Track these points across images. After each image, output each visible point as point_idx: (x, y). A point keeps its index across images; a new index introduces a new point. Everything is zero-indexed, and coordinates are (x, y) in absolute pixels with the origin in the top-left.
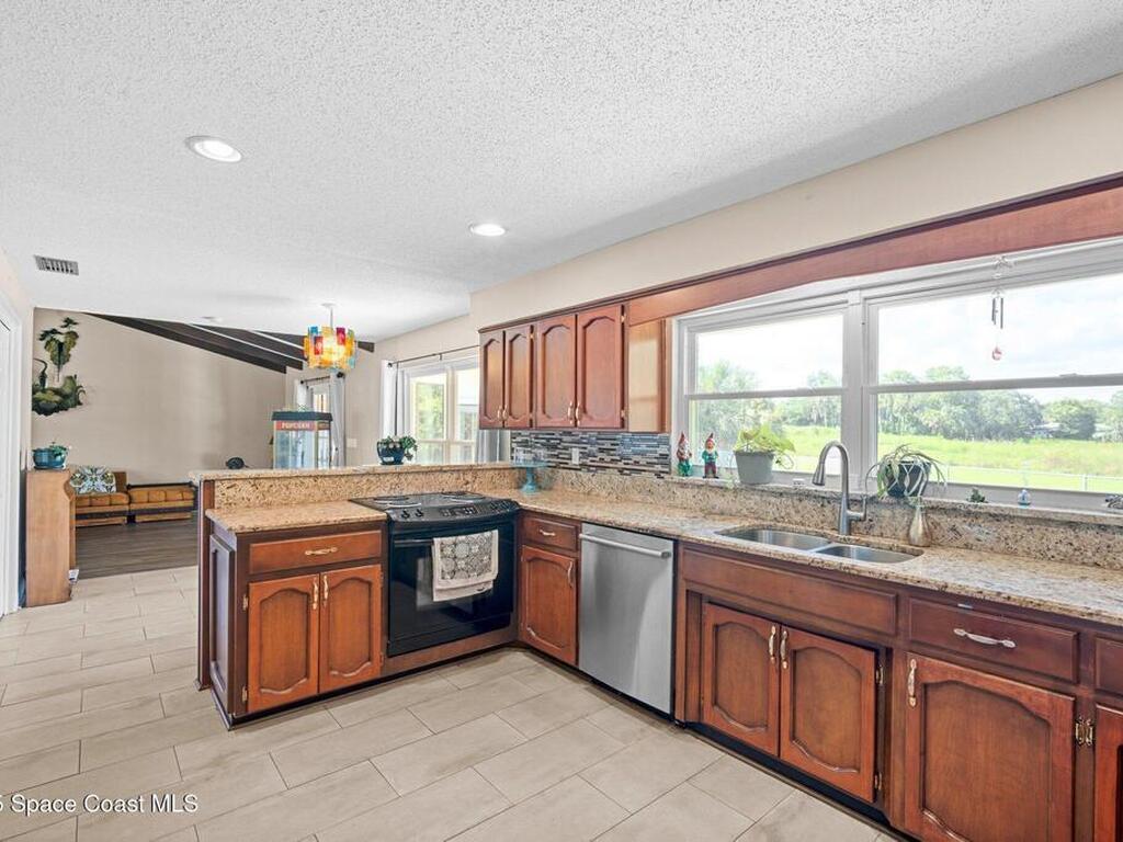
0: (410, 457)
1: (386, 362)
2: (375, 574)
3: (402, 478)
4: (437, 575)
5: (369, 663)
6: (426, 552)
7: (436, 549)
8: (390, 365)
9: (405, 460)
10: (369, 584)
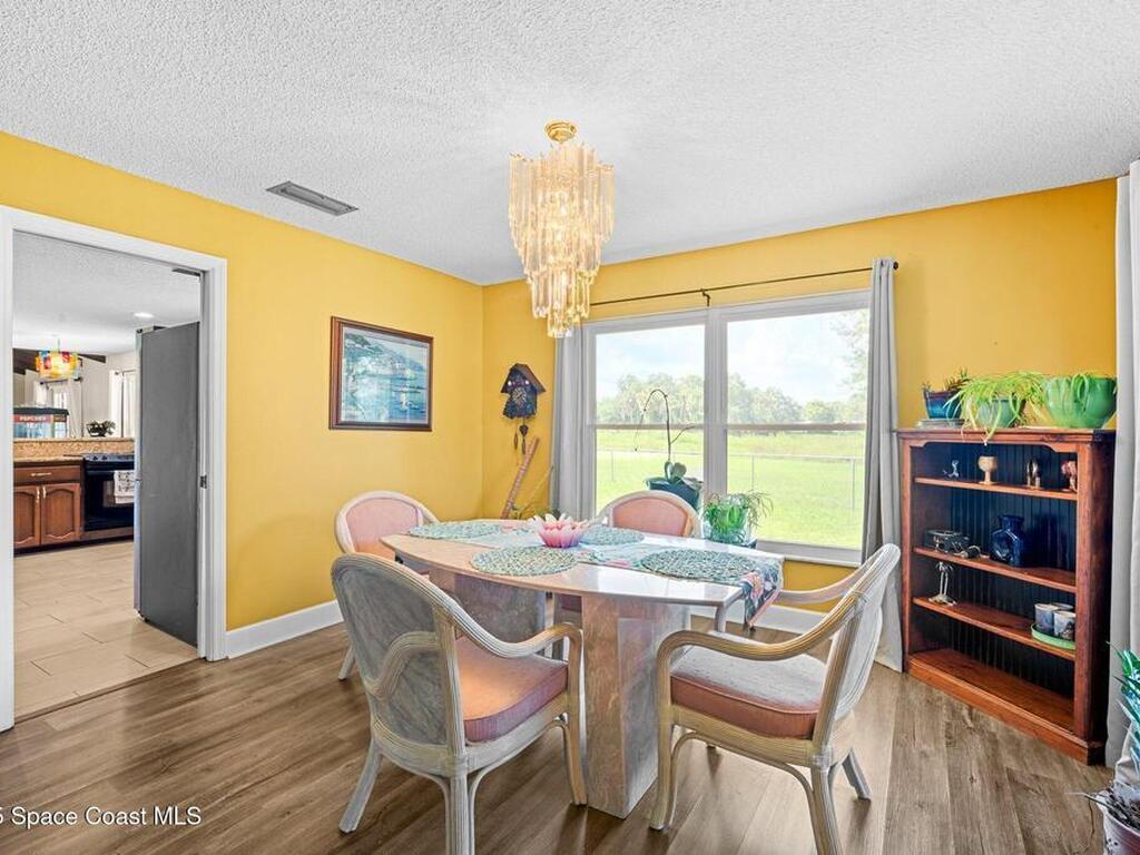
0: (110, 433)
1: (114, 372)
2: (77, 488)
3: (103, 444)
4: (116, 489)
5: (72, 533)
6: (111, 478)
7: (116, 477)
8: (117, 374)
9: (107, 434)
10: (72, 493)
